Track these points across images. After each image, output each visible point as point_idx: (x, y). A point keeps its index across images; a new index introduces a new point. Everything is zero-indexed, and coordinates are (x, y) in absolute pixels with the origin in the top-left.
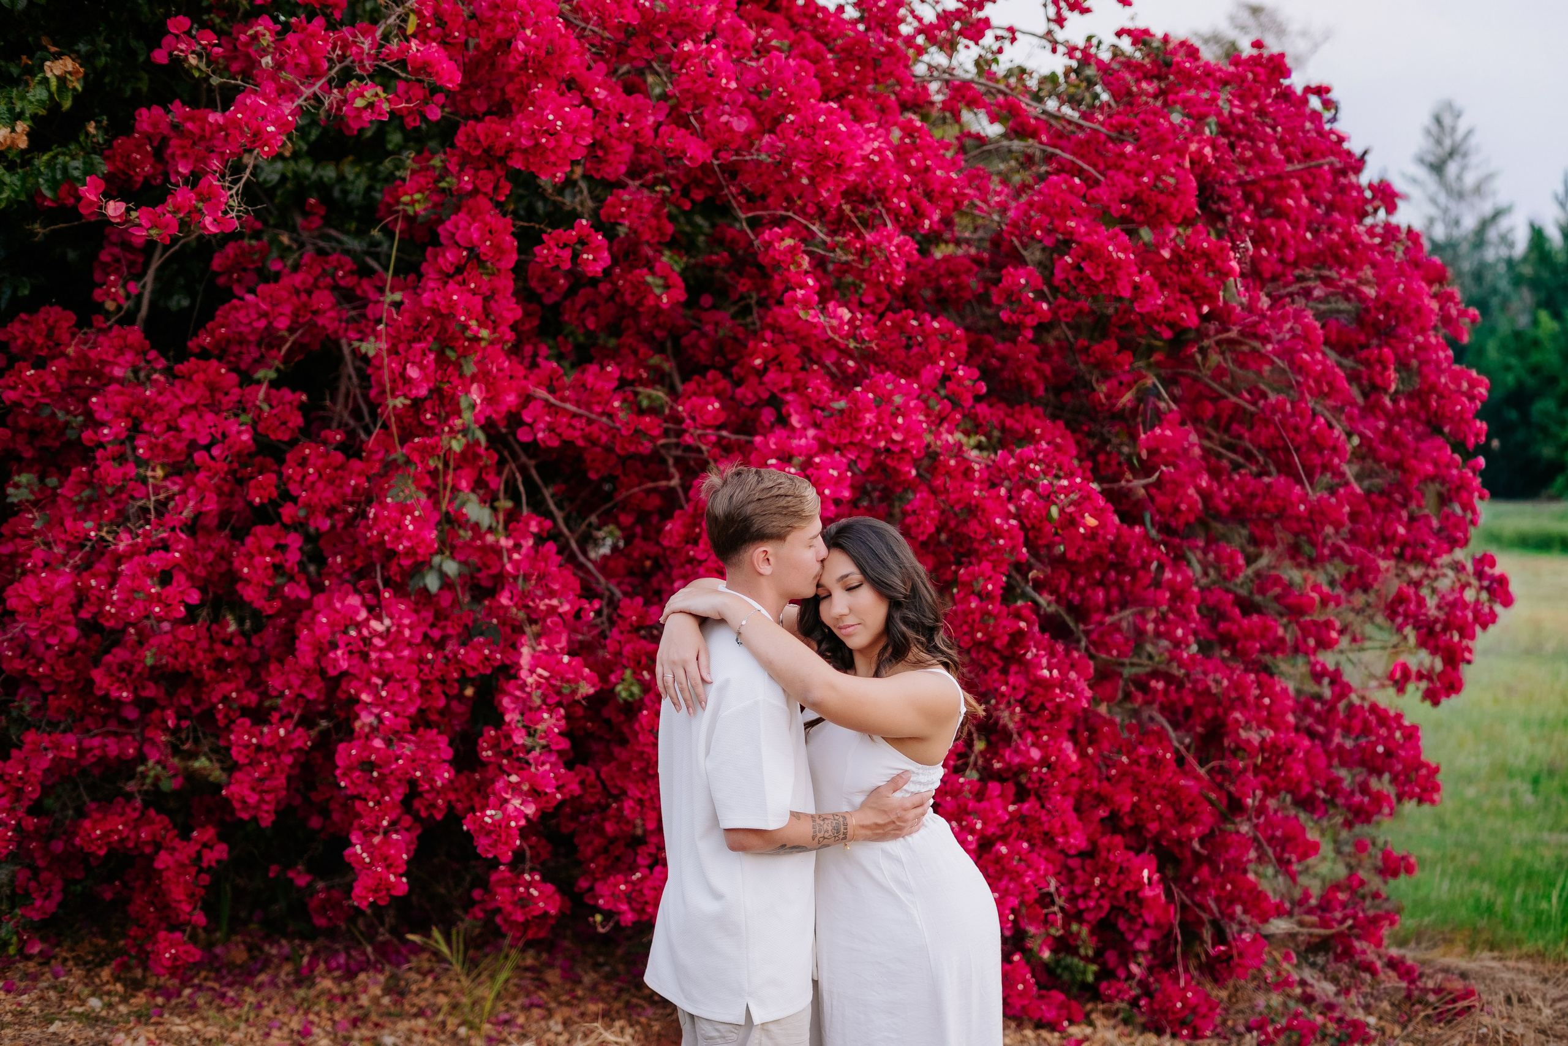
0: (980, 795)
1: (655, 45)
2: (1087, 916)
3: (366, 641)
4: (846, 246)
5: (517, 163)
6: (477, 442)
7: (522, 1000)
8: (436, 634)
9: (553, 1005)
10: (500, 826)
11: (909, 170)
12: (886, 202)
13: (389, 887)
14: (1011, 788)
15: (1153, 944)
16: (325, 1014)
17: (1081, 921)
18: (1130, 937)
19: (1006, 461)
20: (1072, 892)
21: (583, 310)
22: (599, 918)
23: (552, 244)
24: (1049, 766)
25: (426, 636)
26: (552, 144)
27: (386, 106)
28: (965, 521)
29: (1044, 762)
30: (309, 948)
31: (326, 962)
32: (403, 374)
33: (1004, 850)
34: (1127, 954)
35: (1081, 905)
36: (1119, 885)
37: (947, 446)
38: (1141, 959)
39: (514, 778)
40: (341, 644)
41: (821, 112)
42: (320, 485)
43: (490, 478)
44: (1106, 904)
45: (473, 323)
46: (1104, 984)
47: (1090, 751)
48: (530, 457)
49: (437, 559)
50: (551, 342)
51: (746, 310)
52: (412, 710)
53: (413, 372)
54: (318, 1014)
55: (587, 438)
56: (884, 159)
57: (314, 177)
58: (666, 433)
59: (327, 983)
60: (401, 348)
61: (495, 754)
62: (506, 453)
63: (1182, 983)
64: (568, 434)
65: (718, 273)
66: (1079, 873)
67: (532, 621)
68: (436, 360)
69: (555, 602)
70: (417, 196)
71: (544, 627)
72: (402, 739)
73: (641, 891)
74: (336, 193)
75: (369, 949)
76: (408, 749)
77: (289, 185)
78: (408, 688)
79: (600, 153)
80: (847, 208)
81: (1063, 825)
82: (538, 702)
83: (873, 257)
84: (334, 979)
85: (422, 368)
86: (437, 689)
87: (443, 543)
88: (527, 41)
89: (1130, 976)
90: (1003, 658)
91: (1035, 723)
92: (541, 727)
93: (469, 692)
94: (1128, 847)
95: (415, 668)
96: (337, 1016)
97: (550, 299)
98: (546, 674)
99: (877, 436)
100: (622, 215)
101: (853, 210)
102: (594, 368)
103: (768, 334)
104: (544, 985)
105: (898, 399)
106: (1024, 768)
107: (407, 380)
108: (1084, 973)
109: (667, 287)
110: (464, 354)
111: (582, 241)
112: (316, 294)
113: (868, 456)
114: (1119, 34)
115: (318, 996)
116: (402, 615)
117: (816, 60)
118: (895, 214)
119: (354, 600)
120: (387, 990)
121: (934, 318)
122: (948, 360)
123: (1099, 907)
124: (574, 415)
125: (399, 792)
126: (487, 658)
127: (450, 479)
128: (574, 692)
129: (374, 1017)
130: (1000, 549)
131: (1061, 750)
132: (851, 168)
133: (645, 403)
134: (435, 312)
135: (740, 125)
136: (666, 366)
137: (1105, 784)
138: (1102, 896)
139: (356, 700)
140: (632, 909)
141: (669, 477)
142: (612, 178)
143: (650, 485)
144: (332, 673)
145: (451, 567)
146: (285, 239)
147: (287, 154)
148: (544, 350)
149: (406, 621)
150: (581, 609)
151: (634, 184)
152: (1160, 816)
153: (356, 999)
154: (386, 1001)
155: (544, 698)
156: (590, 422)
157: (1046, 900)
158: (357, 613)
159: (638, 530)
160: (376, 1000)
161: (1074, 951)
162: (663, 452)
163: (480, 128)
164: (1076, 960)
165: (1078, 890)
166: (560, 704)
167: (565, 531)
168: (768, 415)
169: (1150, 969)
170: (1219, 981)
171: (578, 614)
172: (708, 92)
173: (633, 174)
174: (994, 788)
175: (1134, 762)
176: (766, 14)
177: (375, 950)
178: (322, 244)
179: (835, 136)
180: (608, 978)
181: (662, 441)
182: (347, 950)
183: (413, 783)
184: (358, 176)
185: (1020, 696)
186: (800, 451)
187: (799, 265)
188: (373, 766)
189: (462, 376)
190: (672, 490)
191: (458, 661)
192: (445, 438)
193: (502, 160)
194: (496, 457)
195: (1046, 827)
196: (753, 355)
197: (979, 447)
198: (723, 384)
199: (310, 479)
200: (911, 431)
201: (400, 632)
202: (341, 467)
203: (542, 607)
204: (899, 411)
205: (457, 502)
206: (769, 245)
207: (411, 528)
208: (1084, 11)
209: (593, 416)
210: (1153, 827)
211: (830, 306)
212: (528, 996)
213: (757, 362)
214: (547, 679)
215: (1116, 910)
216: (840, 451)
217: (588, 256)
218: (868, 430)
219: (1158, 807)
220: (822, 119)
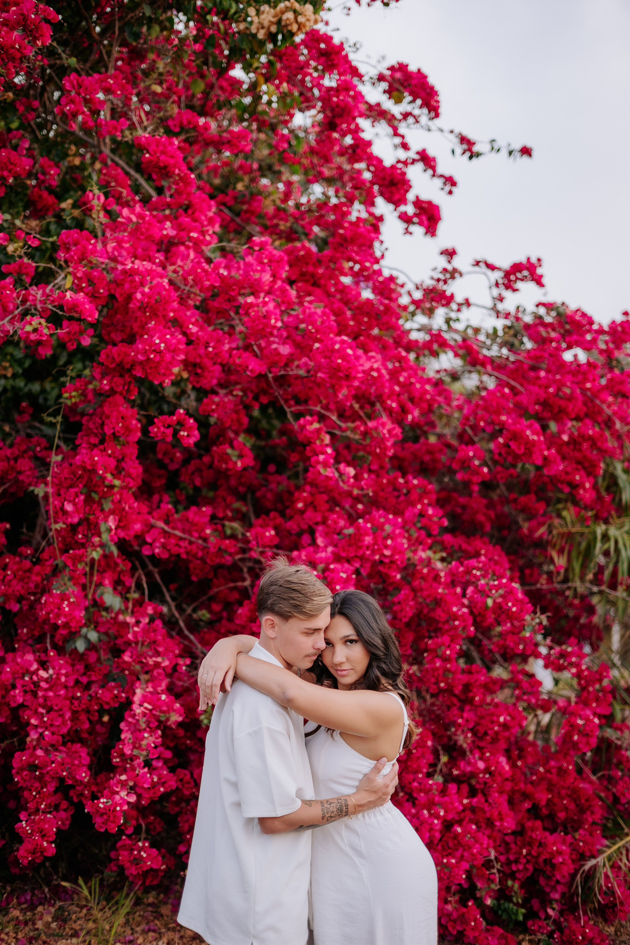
0: (443, 791)
1: (232, 300)
2: (518, 875)
3: (36, 685)
4: (354, 430)
5: (139, 373)
6: (112, 553)
7: (143, 926)
8: (84, 680)
9: (163, 930)
10: (110, 811)
11: (399, 383)
12: (383, 403)
13: (43, 850)
14: (465, 788)
15: (563, 895)
16: (12, 934)
17: (514, 879)
18: (548, 890)
19: (458, 568)
20: (508, 859)
21: (193, 473)
23: (160, 424)
24: (490, 773)
25: (77, 682)
26: (158, 359)
27: (46, 331)
28: (433, 610)
29: (487, 770)
30: (9, 889)
31: (17, 898)
32: (62, 508)
33: (459, 830)
34: (546, 902)
35: (514, 867)
36: (539, 855)
37: (421, 560)
38: (555, 906)
39: (123, 777)
40: (18, 685)
41: (337, 342)
42: (14, 582)
43: (126, 579)
44: (530, 867)
45: (109, 476)
46: (530, 923)
47: (519, 763)
48: (155, 566)
49: (84, 630)
50: (171, 494)
51: (296, 475)
52: (65, 731)
53: (69, 507)
54: (7, 934)
55: (189, 553)
56: (381, 375)
57: (26, 390)
58: (240, 551)
59: (16, 913)
60: (62, 491)
61: (121, 760)
62: (137, 563)
63: (583, 922)
64: (175, 550)
65: (279, 450)
66: (513, 846)
67: (146, 673)
68: (85, 501)
69: (159, 659)
70: (74, 394)
71: (152, 676)
72: (57, 750)
74: (41, 400)
75: (46, 890)
76: (59, 757)
77: (9, 394)
78: (62, 716)
79: (199, 371)
80: (356, 406)
81: (500, 814)
82: (144, 726)
83: (372, 437)
84: (22, 910)
85: (75, 504)
86: (83, 717)
87: (89, 620)
88: (143, 293)
89: (548, 917)
90: (460, 700)
91: (482, 744)
92: (144, 743)
93: (106, 719)
94: (545, 829)
95: (68, 702)
96: (20, 936)
97: (173, 467)
98: (150, 707)
99: (374, 553)
100: (213, 410)
101: (362, 408)
102: (194, 509)
103: (308, 488)
104: (159, 916)
105: (388, 528)
106: (474, 774)
107: (65, 513)
108: (517, 914)
109: (241, 456)
110: (104, 496)
111: (179, 423)
112: (20, 461)
113: (368, 565)
114: (537, 306)
115: (8, 922)
116: (61, 667)
117: (339, 314)
118: (390, 412)
119: (30, 657)
120: (55, 918)
121: (415, 478)
122: (423, 504)
123: (526, 869)
124: (181, 539)
125: (52, 786)
126: (116, 696)
127: (95, 578)
128: (168, 719)
129: (43, 937)
130: (456, 628)
131: (498, 763)
132: (356, 378)
133: (229, 532)
134: (84, 469)
135: (285, 350)
136: (244, 509)
137: (529, 786)
139: (28, 723)
141: (244, 580)
142: (207, 387)
143: (232, 585)
144: (13, 705)
145: (93, 636)
146: (7, 428)
147: (9, 375)
148: (166, 498)
149: (63, 671)
150: (177, 664)
151: (222, 392)
152: (566, 808)
153: (34, 924)
154: (54, 925)
155: (148, 723)
156: (191, 543)
157: (488, 864)
158: (31, 665)
159: (225, 614)
160: (47, 925)
161: (509, 899)
162: (240, 564)
163: (115, 350)
164: (511, 905)
165: (512, 857)
166: (158, 728)
167: (177, 614)
168: (305, 539)
169: (561, 912)
170: (608, 921)
171: (175, 667)
172: (263, 329)
173: (222, 386)
174: (452, 787)
175: (547, 771)
176: (310, 288)
177: (50, 890)
178: (29, 431)
179: (345, 357)
181: (238, 557)
182: (33, 889)
183: (62, 780)
184: (53, 389)
185: (471, 725)
186: (321, 560)
187: (322, 440)
188: (36, 767)
189: (102, 510)
190: (246, 588)
191: (98, 698)
192: (89, 550)
193: (129, 370)
194: (130, 565)
195: (488, 815)
196: (298, 501)
197: (443, 560)
198: (279, 520)
199: (8, 578)
200: (397, 549)
201: (58, 678)
202: (29, 571)
203: (151, 662)
204: (388, 537)
205: (99, 592)
206: (303, 427)
207: (67, 609)
208: (515, 290)
209: (193, 539)
210: (562, 815)
211: (342, 466)
212: (147, 923)
213: (300, 505)
214: (150, 710)
215: (538, 871)
216: (348, 561)
217: (184, 433)
218: (368, 548)
219: (565, 802)
220: (337, 347)
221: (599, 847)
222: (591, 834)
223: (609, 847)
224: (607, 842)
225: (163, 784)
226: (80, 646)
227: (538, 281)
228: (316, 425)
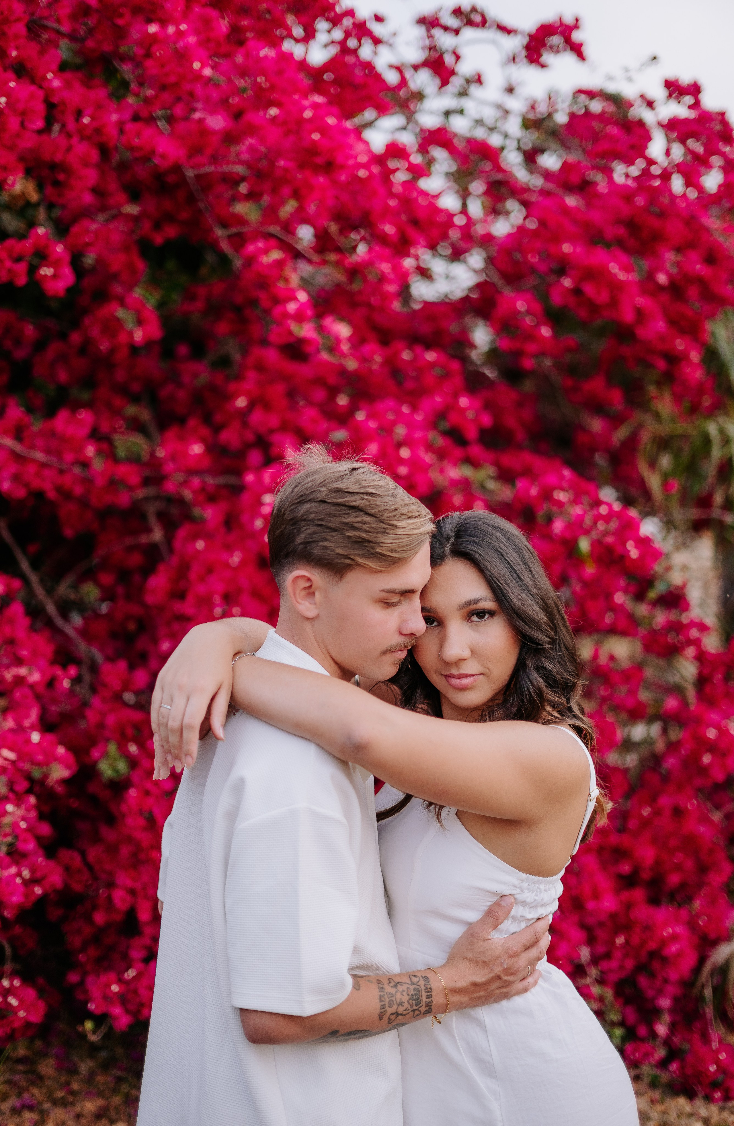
4: (336, 265)
7: (13, 1101)
9: (47, 1105)
12: (372, 227)
15: (676, 1000)
18: (650, 993)
20: (596, 954)
21: (53, 363)
22: (89, 1025)
23: (4, 255)
34: (650, 1013)
35: (604, 966)
36: (642, 944)
37: (451, 481)
38: (665, 1018)
41: (304, 109)
44: (629, 963)
46: (629, 1048)
50: (21, 397)
55: (59, 489)
56: (371, 175)
58: (146, 482)
63: (714, 1045)
64: (35, 485)
65: (194, 321)
66: (600, 933)
69: (23, 671)
71: (12, 701)
73: (135, 992)
79: (61, 177)
80: (333, 229)
81: (594, 888)
82: (5, 791)
83: (365, 278)
89: (655, 1036)
92: (7, 821)
97: (20, 354)
98: (11, 756)
100: (88, 245)
101: (341, 232)
102: (64, 415)
103: (252, 374)
104: (38, 1079)
105: (400, 431)
109: (140, 322)
114: (576, 94)
124: (43, 465)
128: (46, 776)
133: (122, 452)
135: (216, 123)
136: (143, 416)
138: (626, 955)
140: (127, 1011)
141: (151, 532)
142: (75, 205)
148: (11, 400)
150: (53, 678)
151: (99, 217)
152: (678, 868)
155: (11, 785)
156: (61, 472)
159: (122, 590)
162: (144, 505)
166: (30, 791)
167: (41, 593)
168: (255, 457)
169: (677, 1028)
171: (51, 683)
175: (655, 813)
179: (325, 129)
180: (105, 1066)
181: (141, 492)
187: (288, 280)
190: (154, 544)
196: (235, 396)
198: (205, 431)
200: (415, 466)
203: (8, 676)
204: (402, 444)
206: (250, 261)
208: (543, 66)
209: (64, 466)
210: (674, 879)
211: (328, 321)
212: (19, 1095)
213: (241, 402)
214: (13, 762)
215: (641, 968)
217: (47, 271)
219: (677, 859)
220: (308, 114)
225: (40, 882)
227: (577, 50)
228: (275, 255)
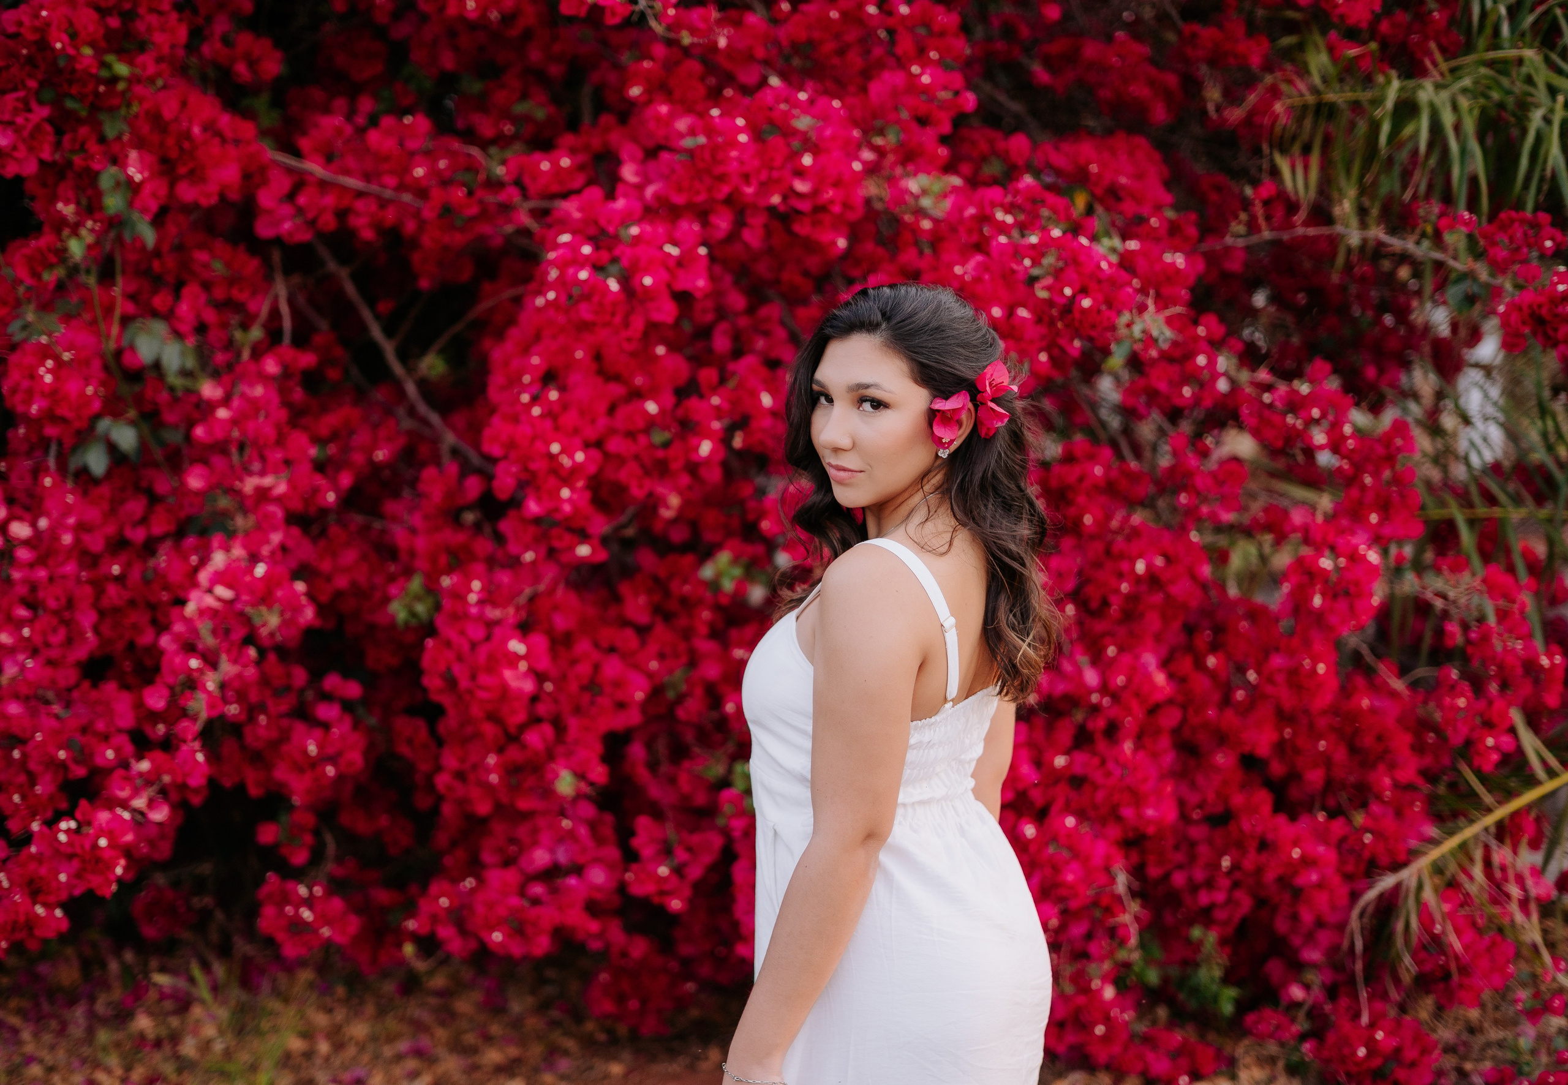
2: (1220, 915)
10: (83, 847)
13: (32, 922)
15: (1328, 954)
17: (1207, 924)
18: (1292, 941)
19: (962, 210)
20: (1191, 879)
22: (409, 948)
25: (117, 541)
35: (1206, 898)
36: (1261, 868)
38: (1310, 978)
39: (145, 765)
44: (1243, 896)
45: (87, 53)
46: (1249, 1018)
47: (1211, 661)
48: (343, 261)
49: (102, 425)
52: (81, 655)
63: (1365, 1019)
64: (336, 222)
66: (1203, 848)
68: (53, 118)
69: (268, 481)
71: (257, 520)
78: (68, 622)
87: (111, 401)
89: (1294, 1003)
94: (1276, 808)
95: (87, 590)
98: (226, 594)
99: (766, 188)
102: (387, 122)
108: (1218, 999)
110: (100, 105)
116: (68, 510)
123: (1233, 900)
124: (360, 194)
128: (266, 622)
131: (1137, 669)
136: (541, 114)
137: (1229, 714)
138: (1236, 885)
140: (460, 934)
145: (122, 435)
149: (72, 520)
150: (312, 489)
152: (1326, 760)
155: (222, 632)
165: (1199, 875)
166: (249, 640)
175: (1267, 678)
189: (102, 139)
195: (1105, 794)
196: (630, 81)
200: (830, 176)
203: (251, 488)
204: (804, 147)
205: (128, 333)
207: (48, 378)
209: (388, 194)
210: (1315, 777)
213: (636, 91)
214: (227, 604)
215: (1265, 905)
216: (703, 215)
218: (746, 178)
219: (1322, 745)
221: (1413, 843)
222: (1399, 813)
223: (1435, 842)
224: (1433, 831)
225: (333, 760)
226: (96, 461)
